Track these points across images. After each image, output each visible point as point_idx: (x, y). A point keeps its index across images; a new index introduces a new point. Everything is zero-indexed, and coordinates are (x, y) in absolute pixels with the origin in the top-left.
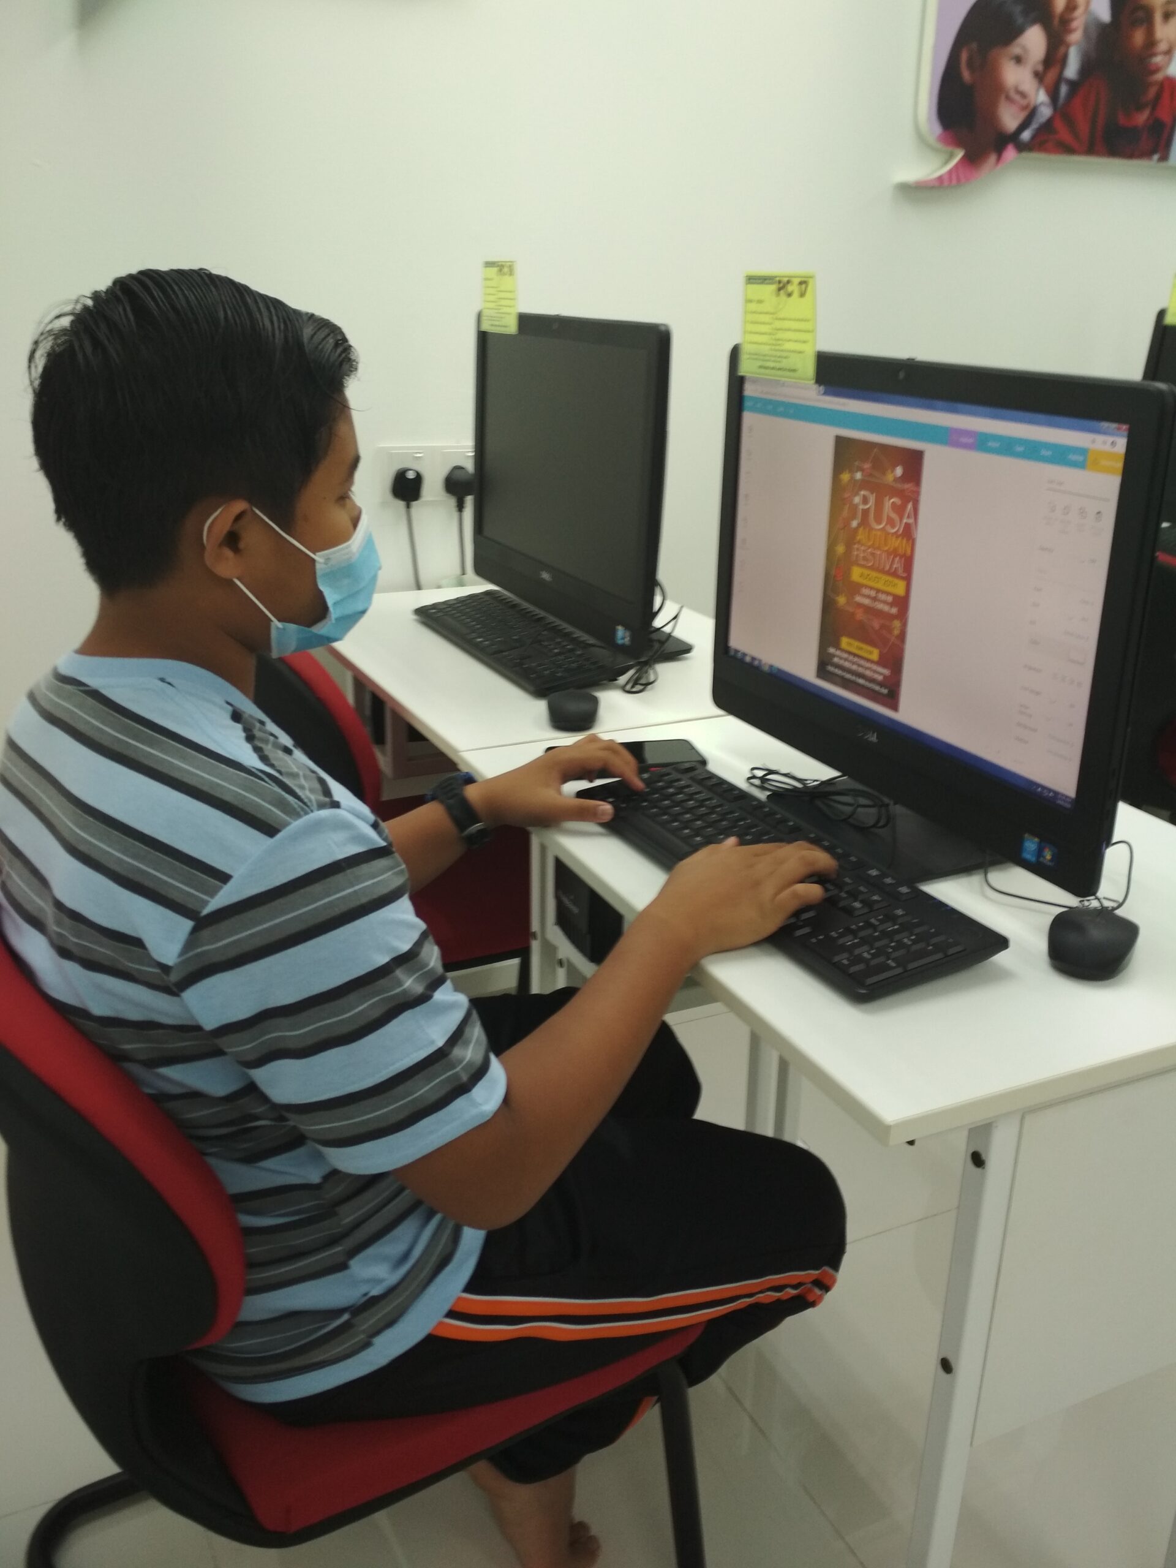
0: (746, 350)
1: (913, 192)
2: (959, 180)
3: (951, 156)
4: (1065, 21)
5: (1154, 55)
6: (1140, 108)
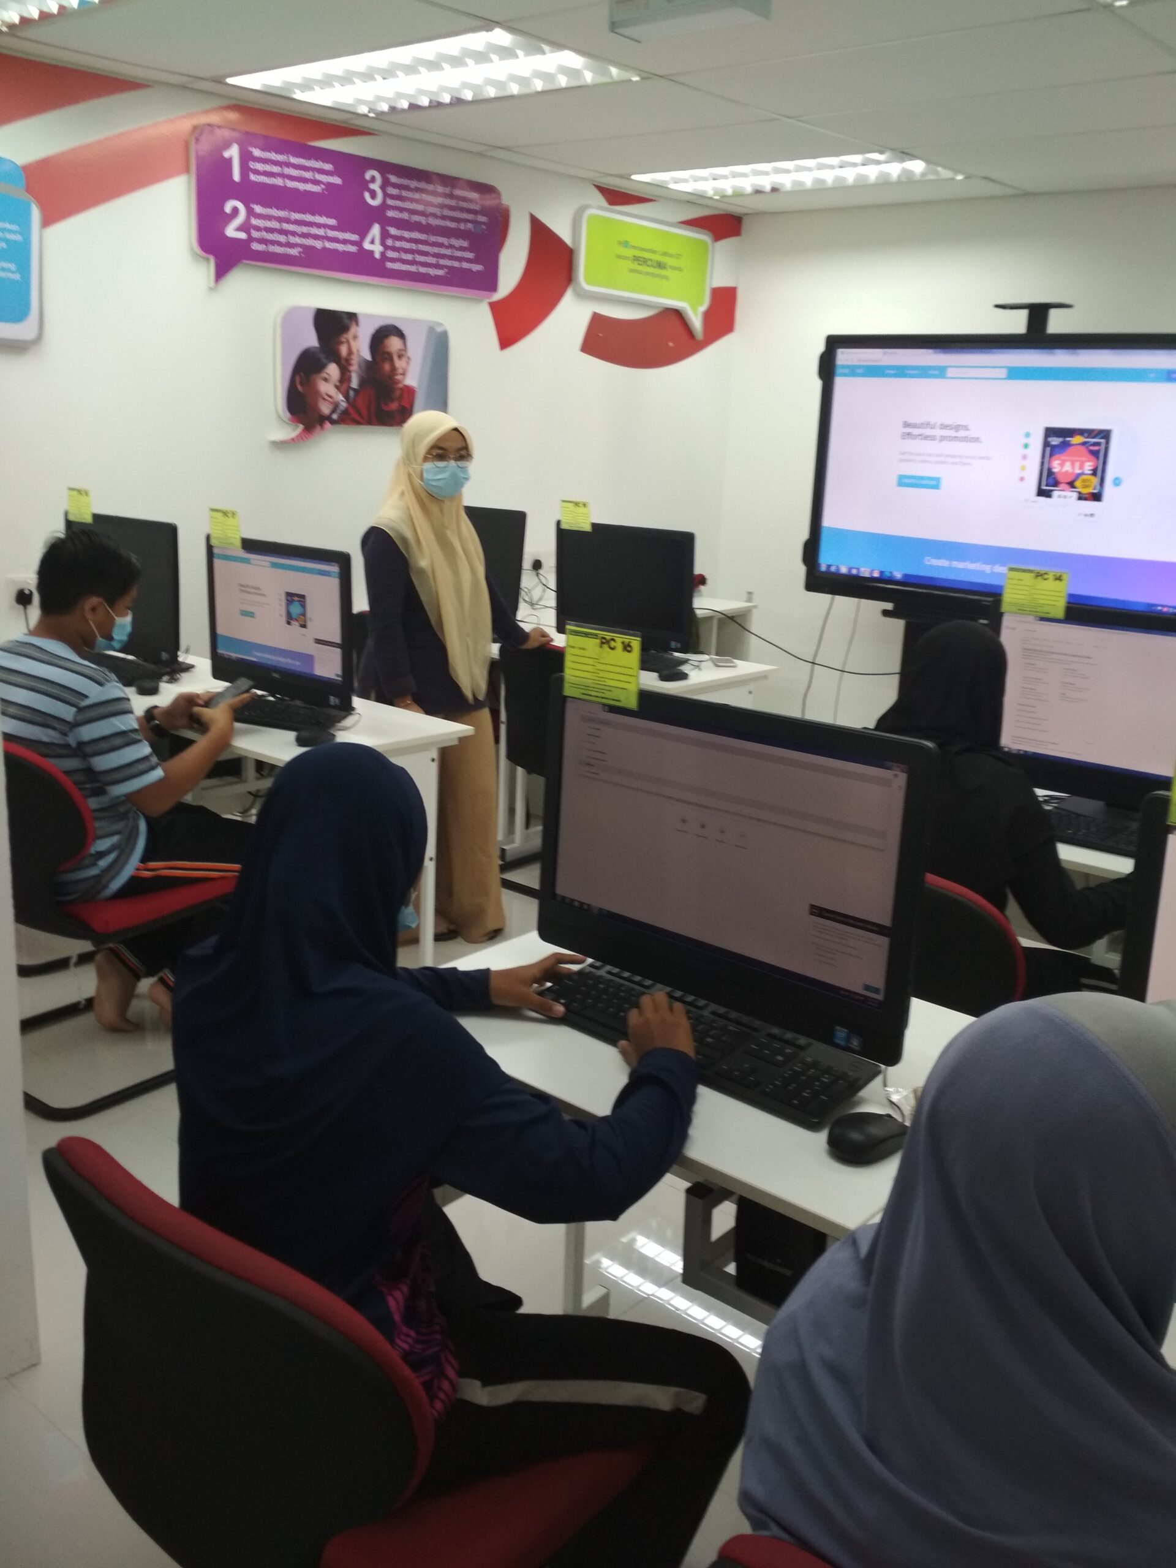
0: (213, 535)
1: (279, 445)
2: (302, 439)
3: (298, 426)
4: (348, 361)
5: (396, 375)
6: (392, 400)
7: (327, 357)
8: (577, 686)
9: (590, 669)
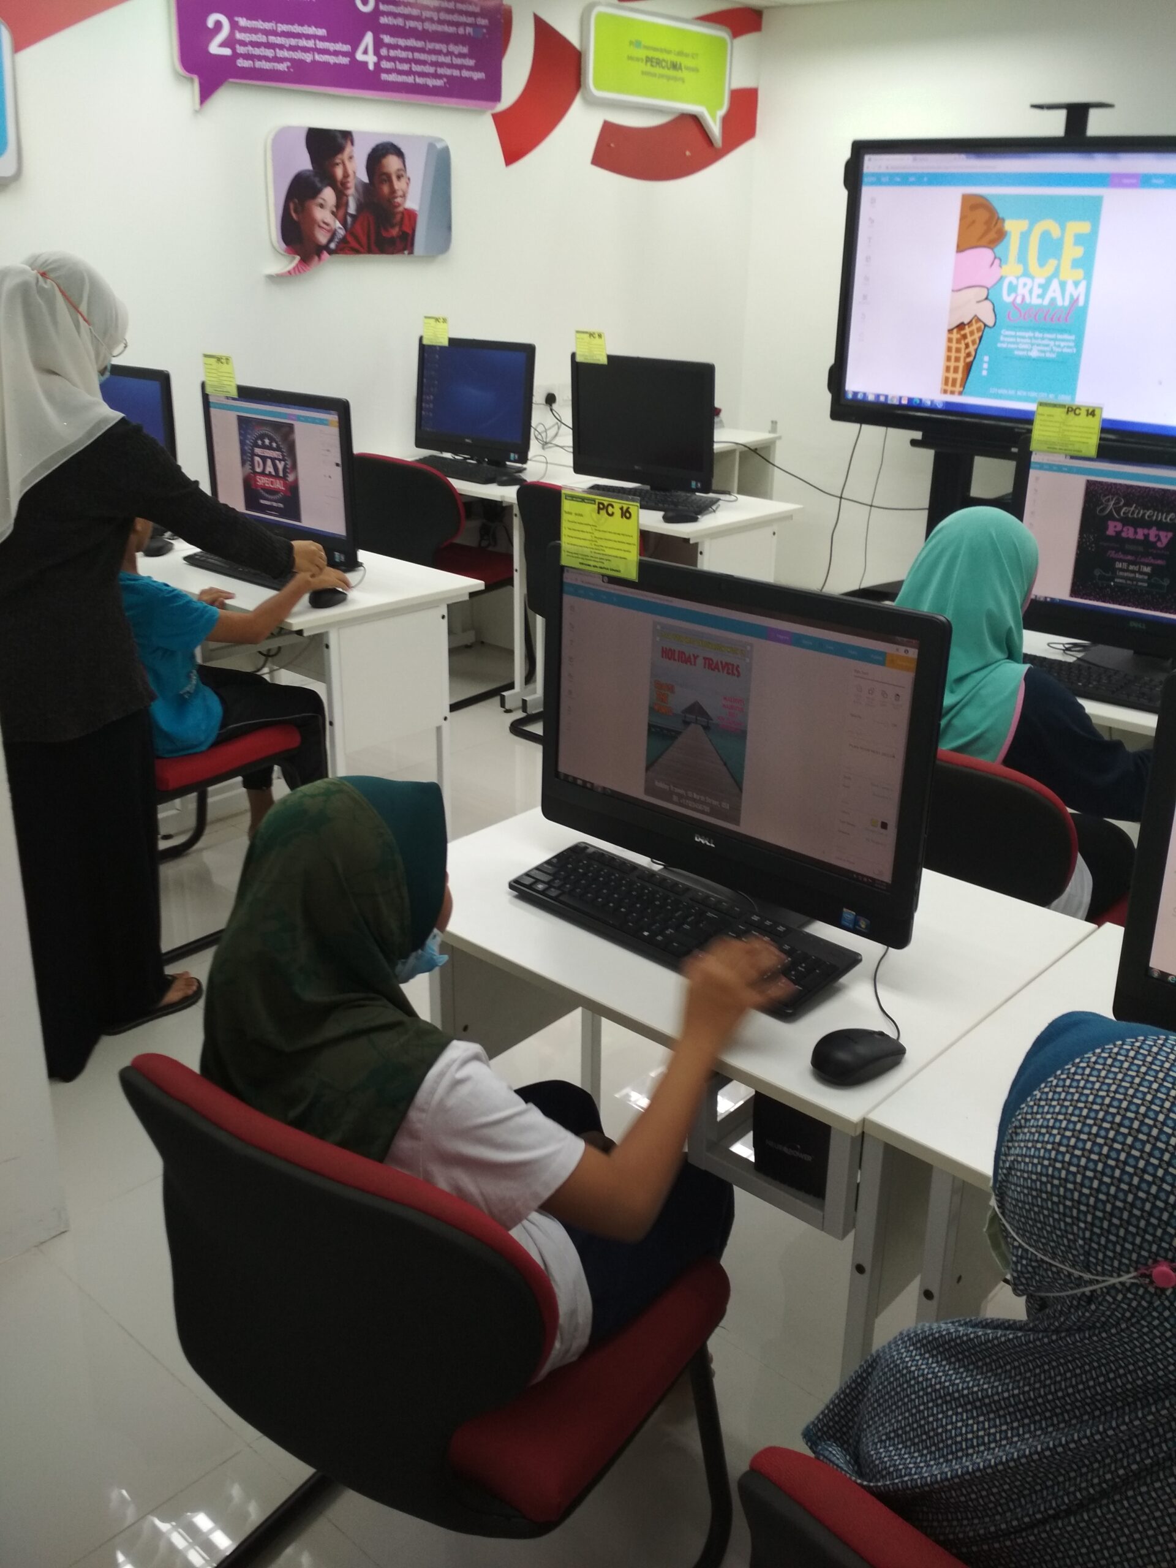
0: (209, 383)
1: (275, 279)
2: (299, 271)
3: (294, 258)
4: (344, 184)
7: (321, 181)
8: (575, 555)
9: (588, 536)
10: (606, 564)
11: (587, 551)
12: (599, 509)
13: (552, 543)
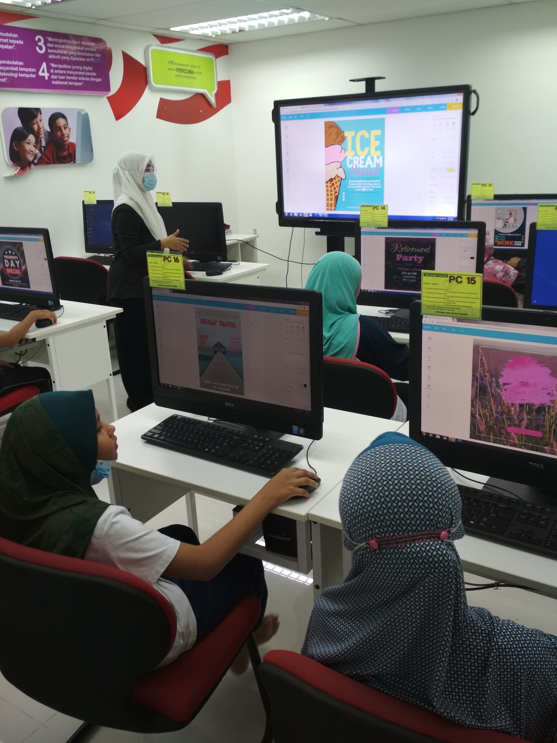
2: (20, 174)
4: (39, 133)
5: (64, 137)
7: (27, 132)
8: (157, 281)
9: (161, 272)
10: (170, 284)
11: (161, 279)
12: (164, 260)
13: (145, 277)
